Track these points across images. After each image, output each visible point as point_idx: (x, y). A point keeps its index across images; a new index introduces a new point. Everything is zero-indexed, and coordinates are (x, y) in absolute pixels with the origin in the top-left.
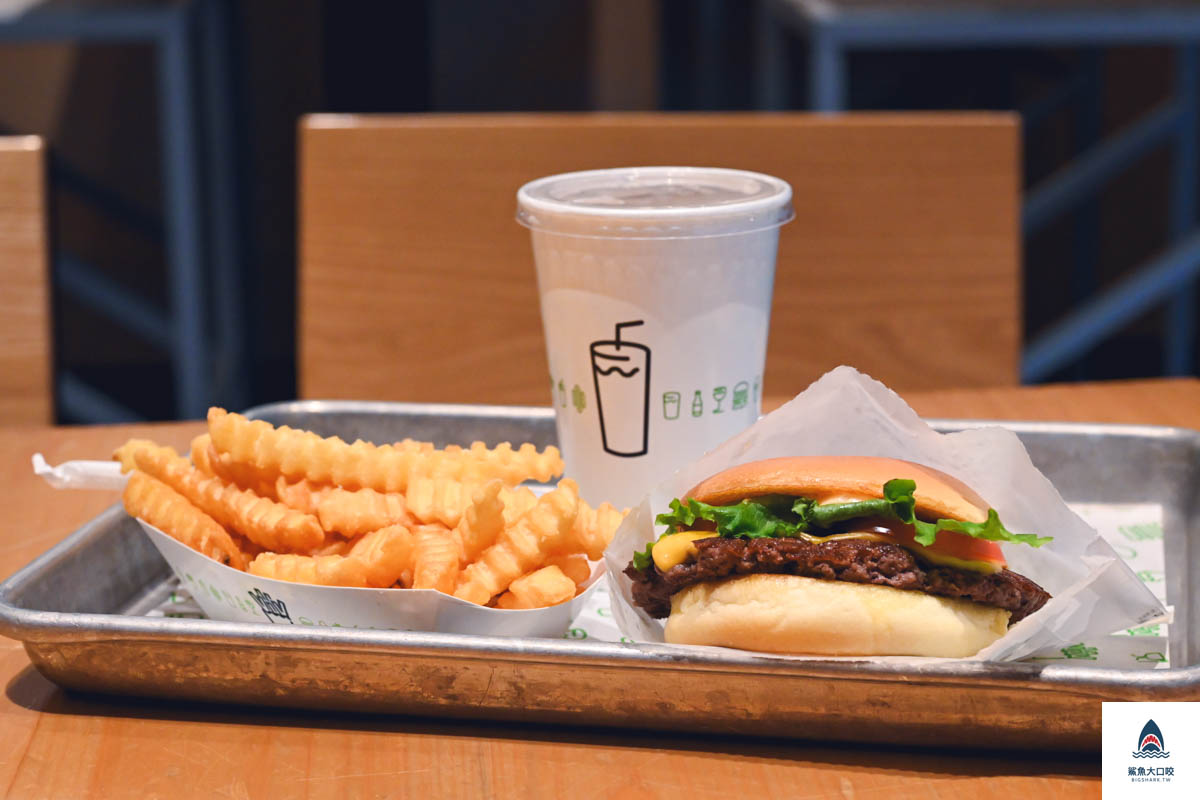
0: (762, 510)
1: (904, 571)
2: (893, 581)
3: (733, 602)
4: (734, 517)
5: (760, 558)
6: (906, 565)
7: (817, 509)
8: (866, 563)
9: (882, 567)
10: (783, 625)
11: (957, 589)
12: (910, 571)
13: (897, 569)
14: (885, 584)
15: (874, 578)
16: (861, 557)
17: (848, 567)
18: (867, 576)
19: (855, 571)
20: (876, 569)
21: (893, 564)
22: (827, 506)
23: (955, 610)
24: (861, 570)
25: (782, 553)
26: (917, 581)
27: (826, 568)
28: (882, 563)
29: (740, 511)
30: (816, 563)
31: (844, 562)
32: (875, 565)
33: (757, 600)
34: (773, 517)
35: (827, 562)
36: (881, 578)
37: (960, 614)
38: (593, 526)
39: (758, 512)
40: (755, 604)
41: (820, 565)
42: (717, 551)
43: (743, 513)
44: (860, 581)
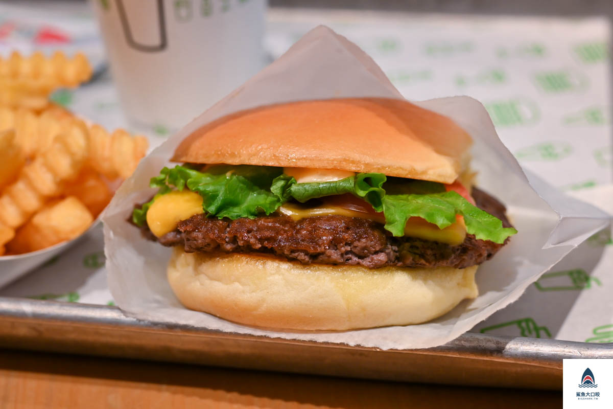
0: (243, 183)
1: (376, 253)
2: (366, 262)
3: (218, 279)
4: (218, 195)
5: (241, 243)
6: (378, 249)
7: (294, 188)
8: (340, 250)
9: (356, 251)
10: (263, 308)
11: (427, 264)
12: (382, 252)
13: (369, 252)
14: (358, 264)
15: (348, 260)
16: (334, 244)
17: (323, 253)
18: (342, 260)
19: (329, 257)
20: (351, 252)
21: (365, 248)
22: (304, 184)
23: (425, 280)
24: (335, 255)
25: (261, 240)
26: (389, 260)
27: (302, 256)
28: (356, 247)
29: (223, 188)
30: (293, 251)
31: (319, 250)
32: (349, 248)
33: (239, 282)
34: (256, 188)
35: (302, 251)
36: (355, 259)
37: (430, 282)
38: (107, 153)
39: (241, 185)
40: (237, 285)
41: (297, 254)
42: (200, 235)
43: (226, 190)
44: (335, 264)
